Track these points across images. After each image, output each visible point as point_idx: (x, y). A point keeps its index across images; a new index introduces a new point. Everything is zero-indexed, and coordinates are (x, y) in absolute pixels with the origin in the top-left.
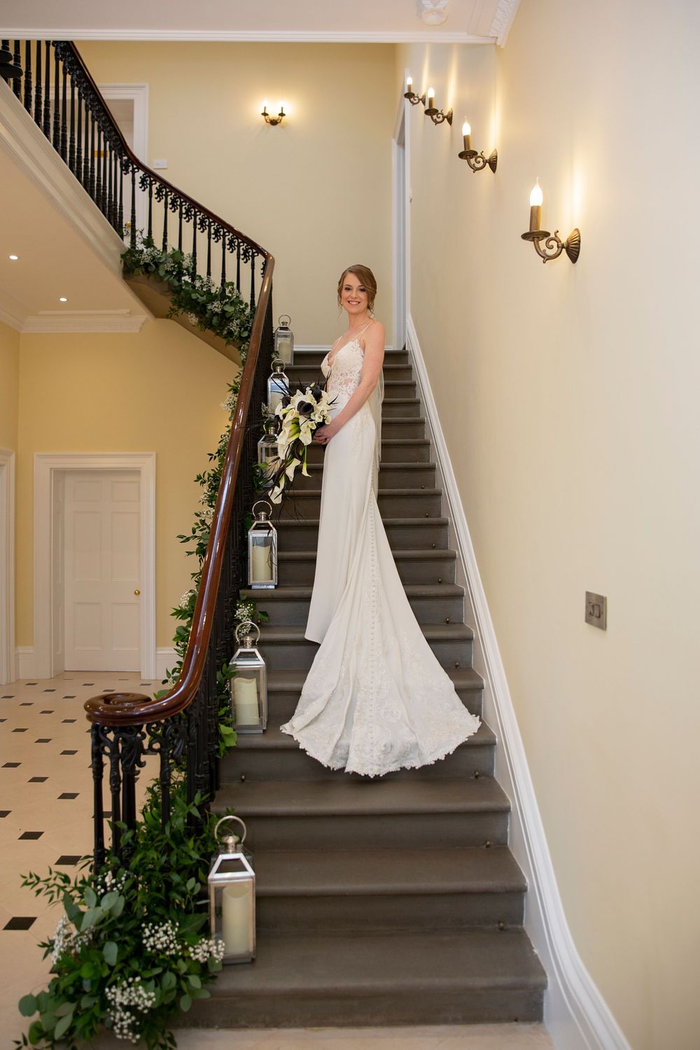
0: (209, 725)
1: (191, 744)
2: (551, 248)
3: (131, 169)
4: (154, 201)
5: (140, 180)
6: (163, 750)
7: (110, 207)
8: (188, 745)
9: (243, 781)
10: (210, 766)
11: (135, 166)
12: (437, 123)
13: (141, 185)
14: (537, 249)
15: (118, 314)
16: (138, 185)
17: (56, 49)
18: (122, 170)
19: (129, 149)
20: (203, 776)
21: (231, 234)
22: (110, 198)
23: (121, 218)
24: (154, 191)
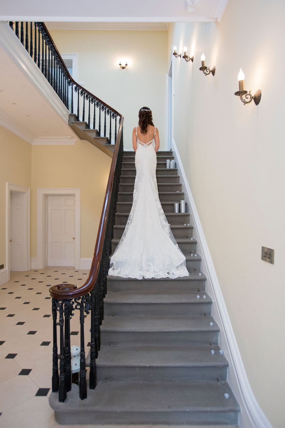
0: (100, 295)
1: (93, 305)
2: (247, 98)
3: (71, 84)
4: (80, 96)
5: (75, 88)
6: (81, 308)
7: (63, 97)
8: (91, 305)
9: (113, 316)
10: (100, 312)
11: (73, 83)
12: (187, 61)
13: (75, 90)
14: (241, 99)
15: (66, 138)
16: (74, 90)
17: (43, 35)
18: (68, 84)
19: (70, 76)
20: (97, 317)
21: (108, 108)
22: (64, 94)
23: (68, 102)
24: (80, 92)
